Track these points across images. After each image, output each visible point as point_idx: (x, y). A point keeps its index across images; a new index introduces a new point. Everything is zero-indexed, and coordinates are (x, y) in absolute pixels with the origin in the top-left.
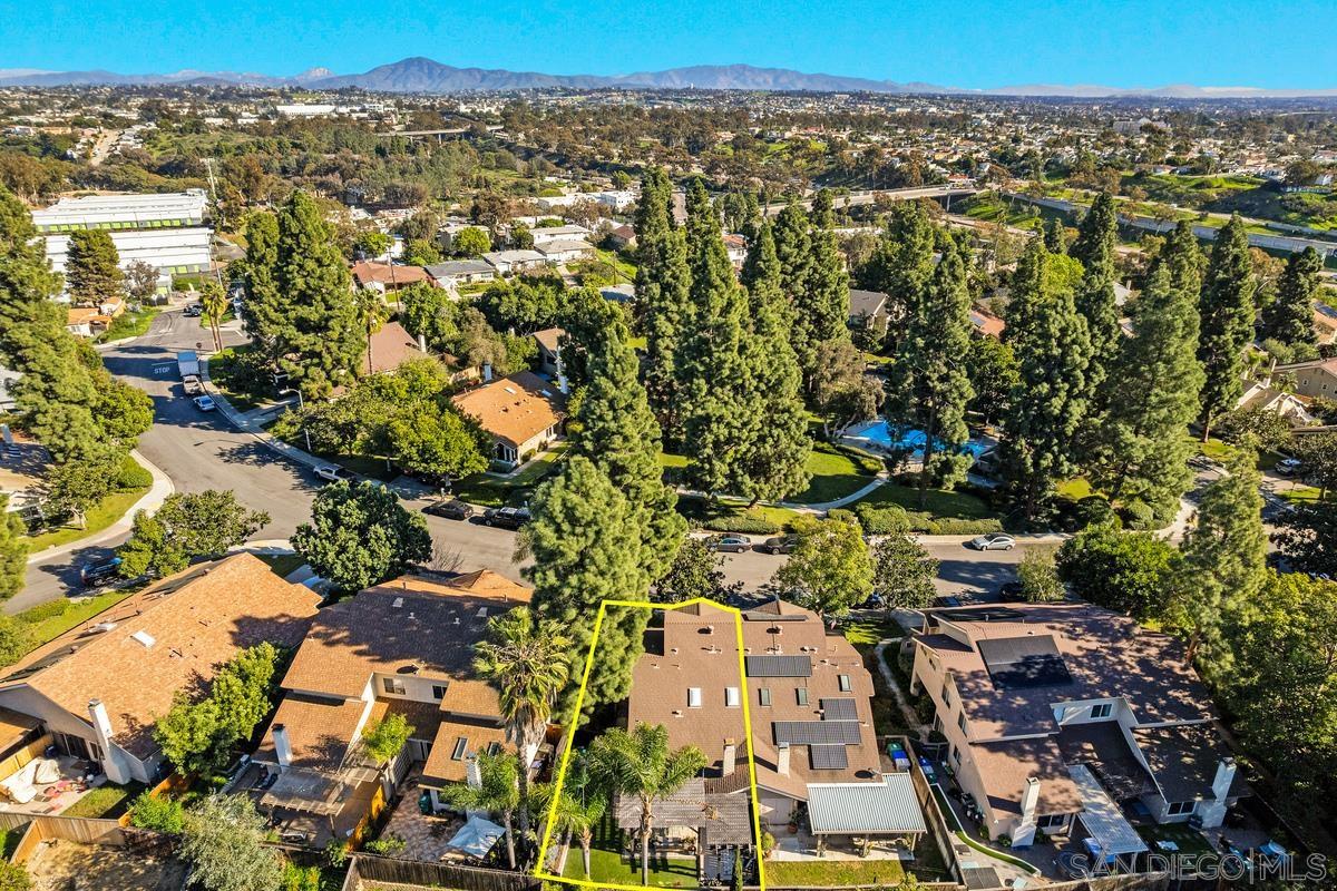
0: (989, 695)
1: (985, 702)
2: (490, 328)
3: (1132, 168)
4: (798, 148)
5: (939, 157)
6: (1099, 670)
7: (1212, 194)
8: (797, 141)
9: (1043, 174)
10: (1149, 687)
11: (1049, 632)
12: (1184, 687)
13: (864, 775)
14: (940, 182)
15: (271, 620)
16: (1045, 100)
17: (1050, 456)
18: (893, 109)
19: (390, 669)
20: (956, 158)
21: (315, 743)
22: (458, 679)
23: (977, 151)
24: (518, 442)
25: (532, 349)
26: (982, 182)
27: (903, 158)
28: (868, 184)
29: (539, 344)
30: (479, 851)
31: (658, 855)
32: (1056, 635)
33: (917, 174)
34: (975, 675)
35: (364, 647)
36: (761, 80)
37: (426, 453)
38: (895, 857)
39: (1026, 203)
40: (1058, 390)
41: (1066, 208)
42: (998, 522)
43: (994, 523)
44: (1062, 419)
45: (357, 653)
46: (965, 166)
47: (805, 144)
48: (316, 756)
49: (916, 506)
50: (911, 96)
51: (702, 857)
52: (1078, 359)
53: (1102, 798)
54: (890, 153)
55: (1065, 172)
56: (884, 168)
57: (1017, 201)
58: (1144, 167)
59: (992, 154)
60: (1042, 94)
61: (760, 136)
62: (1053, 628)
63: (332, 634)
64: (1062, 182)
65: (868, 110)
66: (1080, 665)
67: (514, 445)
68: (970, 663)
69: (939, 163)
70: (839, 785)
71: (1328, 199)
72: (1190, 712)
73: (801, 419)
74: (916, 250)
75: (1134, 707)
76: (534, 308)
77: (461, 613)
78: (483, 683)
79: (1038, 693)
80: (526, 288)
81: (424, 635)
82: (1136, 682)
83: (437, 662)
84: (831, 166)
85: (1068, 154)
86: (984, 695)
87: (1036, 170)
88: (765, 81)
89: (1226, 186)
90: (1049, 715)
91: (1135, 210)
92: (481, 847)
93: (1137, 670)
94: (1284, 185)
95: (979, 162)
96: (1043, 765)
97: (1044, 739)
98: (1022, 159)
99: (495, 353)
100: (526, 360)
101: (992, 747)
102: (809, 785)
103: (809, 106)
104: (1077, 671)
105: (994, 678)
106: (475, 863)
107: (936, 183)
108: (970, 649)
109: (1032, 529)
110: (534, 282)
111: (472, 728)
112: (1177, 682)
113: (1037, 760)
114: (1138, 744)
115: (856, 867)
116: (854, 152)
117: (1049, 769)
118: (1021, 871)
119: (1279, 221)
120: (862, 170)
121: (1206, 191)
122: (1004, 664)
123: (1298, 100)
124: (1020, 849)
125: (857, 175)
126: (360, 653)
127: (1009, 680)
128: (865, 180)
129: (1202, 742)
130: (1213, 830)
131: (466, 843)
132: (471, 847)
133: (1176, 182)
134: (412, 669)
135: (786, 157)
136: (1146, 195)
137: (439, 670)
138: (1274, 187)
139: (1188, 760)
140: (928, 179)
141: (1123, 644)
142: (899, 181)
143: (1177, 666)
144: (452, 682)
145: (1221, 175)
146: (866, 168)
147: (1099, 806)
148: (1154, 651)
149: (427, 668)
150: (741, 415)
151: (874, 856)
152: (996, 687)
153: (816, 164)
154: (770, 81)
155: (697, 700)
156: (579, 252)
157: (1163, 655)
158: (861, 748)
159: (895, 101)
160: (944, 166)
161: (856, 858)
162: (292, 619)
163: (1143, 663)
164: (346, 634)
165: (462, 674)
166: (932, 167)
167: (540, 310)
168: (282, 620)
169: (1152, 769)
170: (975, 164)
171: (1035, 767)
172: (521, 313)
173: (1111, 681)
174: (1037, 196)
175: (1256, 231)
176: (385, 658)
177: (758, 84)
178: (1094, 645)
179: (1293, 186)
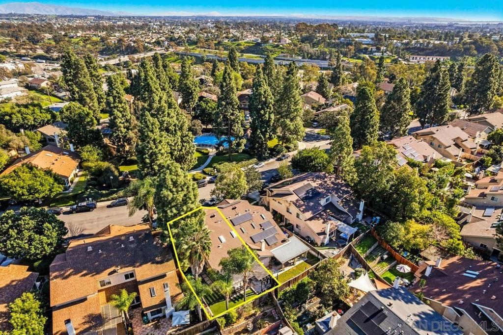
0: (304, 205)
1: (304, 207)
2: (9, 131)
3: (216, 40)
4: (87, 40)
5: (147, 40)
6: (324, 188)
7: (242, 47)
8: (85, 37)
9: (187, 44)
10: (337, 189)
11: (308, 182)
12: (343, 186)
13: (284, 241)
14: (151, 50)
15: (8, 286)
16: (171, 17)
17: (268, 133)
18: (116, 23)
19: (104, 276)
20: (154, 40)
21: (84, 321)
22: (138, 267)
23: (160, 37)
24: (68, 176)
25: (39, 137)
26: (167, 49)
27: (134, 42)
28: (123, 53)
29: (42, 134)
30: (187, 322)
31: (238, 294)
32: (310, 182)
33: (141, 47)
34: (297, 201)
35: (85, 272)
36: (49, 10)
37: (31, 190)
38: (302, 261)
39: (185, 55)
40: (266, 112)
41: (199, 56)
42: (256, 159)
43: (255, 160)
44: (269, 121)
45: (82, 276)
46: (158, 43)
47: (89, 39)
48: (87, 326)
49: (230, 160)
50: (120, 17)
51: (252, 288)
52: (271, 101)
53: (339, 223)
54: (127, 40)
55: (195, 43)
56: (128, 46)
57: (182, 55)
58: (219, 39)
59: (167, 38)
60: (170, 15)
61: (65, 35)
62: (308, 181)
63: (64, 274)
64: (194, 46)
65: (106, 23)
66: (320, 188)
67: (67, 178)
68: (294, 198)
69: (148, 43)
70: (279, 247)
71: (274, 47)
72: (347, 192)
73: (192, 138)
74: (187, 73)
75: (337, 195)
76: (32, 119)
77: (122, 242)
78: (149, 263)
79: (314, 200)
80: (23, 110)
81: (111, 256)
82: (333, 189)
83: (124, 264)
84: (104, 47)
85: (193, 37)
86: (302, 205)
87: (184, 43)
88: (51, 11)
89: (246, 45)
90: (320, 204)
91: (222, 54)
92: (186, 320)
93: (332, 185)
94: (261, 43)
95: (163, 41)
96: (324, 219)
97: (321, 212)
98: (178, 39)
99: (23, 141)
100: (39, 142)
101: (310, 219)
102: (271, 251)
103: (78, 22)
104: (320, 191)
105: (302, 200)
106: (188, 326)
107: (149, 51)
108: (292, 194)
109: (265, 159)
110: (26, 106)
111: (153, 282)
112: (342, 185)
113: (322, 218)
114: (340, 206)
115: (295, 268)
116: (113, 40)
117: (326, 220)
118: (333, 250)
119: (263, 55)
120: (119, 48)
121: (240, 46)
122: (303, 195)
123: (248, 17)
124: (327, 245)
125: (116, 50)
126: (84, 275)
127: (305, 199)
128: (120, 51)
129: (352, 199)
130: (361, 221)
131: (180, 321)
132: (183, 322)
133: (231, 44)
134: (114, 272)
135: (82, 44)
136: (223, 49)
137: (127, 267)
138: (258, 44)
139: (352, 205)
140: (146, 49)
141: (326, 180)
142: (135, 51)
143: (340, 181)
144: (136, 269)
145: (243, 41)
146: (120, 47)
147: (340, 225)
148: (333, 179)
149: (121, 268)
150: (174, 140)
151: (297, 263)
152: (304, 202)
153: (97, 46)
154: (53, 10)
155: (223, 240)
156: (20, 92)
157: (336, 179)
158: (278, 234)
159: (115, 19)
160: (150, 44)
161: (293, 266)
162: (20, 281)
163: (332, 183)
164: (71, 271)
165: (138, 264)
166: (146, 44)
167: (35, 119)
168: (14, 283)
169: (346, 210)
170: (161, 42)
171: (322, 221)
172: (26, 121)
173: (328, 190)
174: (188, 52)
175: (258, 58)
176: (98, 272)
177: (48, 12)
178: (320, 182)
179: (263, 44)
